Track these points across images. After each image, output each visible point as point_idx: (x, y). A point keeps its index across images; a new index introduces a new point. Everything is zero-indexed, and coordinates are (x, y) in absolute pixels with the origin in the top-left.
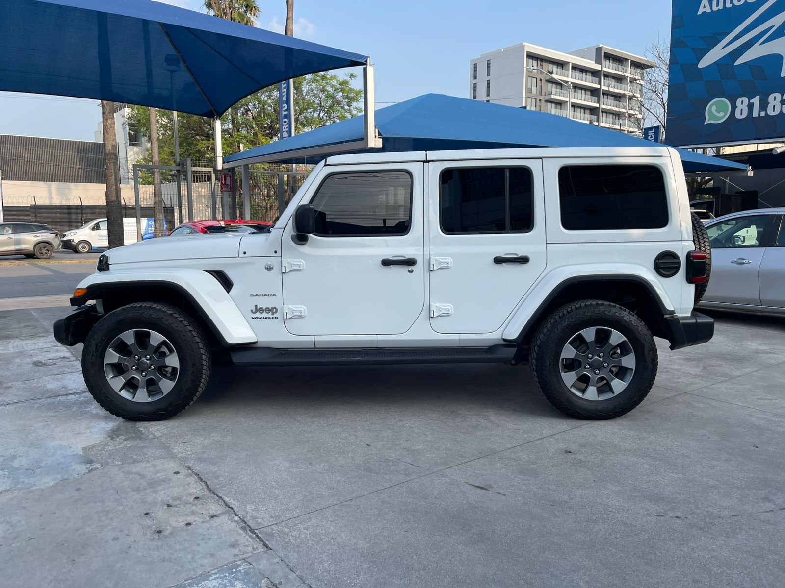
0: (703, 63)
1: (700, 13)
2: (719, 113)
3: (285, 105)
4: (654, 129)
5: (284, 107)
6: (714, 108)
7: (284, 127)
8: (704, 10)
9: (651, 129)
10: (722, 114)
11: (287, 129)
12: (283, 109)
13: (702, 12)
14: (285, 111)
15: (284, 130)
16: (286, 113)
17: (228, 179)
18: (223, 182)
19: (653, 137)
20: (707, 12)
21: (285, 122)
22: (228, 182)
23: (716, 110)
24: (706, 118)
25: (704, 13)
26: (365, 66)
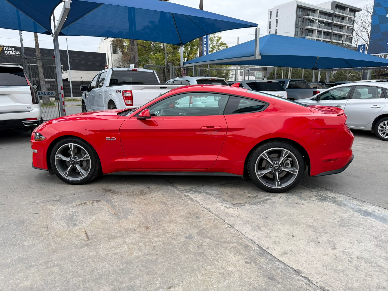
3: (205, 39)
5: (205, 40)
9: (361, 46)
11: (206, 50)
12: (204, 41)
15: (204, 50)
16: (206, 42)
17: (185, 71)
18: (183, 72)
19: (362, 49)
21: (205, 46)
22: (185, 73)
26: (256, 28)
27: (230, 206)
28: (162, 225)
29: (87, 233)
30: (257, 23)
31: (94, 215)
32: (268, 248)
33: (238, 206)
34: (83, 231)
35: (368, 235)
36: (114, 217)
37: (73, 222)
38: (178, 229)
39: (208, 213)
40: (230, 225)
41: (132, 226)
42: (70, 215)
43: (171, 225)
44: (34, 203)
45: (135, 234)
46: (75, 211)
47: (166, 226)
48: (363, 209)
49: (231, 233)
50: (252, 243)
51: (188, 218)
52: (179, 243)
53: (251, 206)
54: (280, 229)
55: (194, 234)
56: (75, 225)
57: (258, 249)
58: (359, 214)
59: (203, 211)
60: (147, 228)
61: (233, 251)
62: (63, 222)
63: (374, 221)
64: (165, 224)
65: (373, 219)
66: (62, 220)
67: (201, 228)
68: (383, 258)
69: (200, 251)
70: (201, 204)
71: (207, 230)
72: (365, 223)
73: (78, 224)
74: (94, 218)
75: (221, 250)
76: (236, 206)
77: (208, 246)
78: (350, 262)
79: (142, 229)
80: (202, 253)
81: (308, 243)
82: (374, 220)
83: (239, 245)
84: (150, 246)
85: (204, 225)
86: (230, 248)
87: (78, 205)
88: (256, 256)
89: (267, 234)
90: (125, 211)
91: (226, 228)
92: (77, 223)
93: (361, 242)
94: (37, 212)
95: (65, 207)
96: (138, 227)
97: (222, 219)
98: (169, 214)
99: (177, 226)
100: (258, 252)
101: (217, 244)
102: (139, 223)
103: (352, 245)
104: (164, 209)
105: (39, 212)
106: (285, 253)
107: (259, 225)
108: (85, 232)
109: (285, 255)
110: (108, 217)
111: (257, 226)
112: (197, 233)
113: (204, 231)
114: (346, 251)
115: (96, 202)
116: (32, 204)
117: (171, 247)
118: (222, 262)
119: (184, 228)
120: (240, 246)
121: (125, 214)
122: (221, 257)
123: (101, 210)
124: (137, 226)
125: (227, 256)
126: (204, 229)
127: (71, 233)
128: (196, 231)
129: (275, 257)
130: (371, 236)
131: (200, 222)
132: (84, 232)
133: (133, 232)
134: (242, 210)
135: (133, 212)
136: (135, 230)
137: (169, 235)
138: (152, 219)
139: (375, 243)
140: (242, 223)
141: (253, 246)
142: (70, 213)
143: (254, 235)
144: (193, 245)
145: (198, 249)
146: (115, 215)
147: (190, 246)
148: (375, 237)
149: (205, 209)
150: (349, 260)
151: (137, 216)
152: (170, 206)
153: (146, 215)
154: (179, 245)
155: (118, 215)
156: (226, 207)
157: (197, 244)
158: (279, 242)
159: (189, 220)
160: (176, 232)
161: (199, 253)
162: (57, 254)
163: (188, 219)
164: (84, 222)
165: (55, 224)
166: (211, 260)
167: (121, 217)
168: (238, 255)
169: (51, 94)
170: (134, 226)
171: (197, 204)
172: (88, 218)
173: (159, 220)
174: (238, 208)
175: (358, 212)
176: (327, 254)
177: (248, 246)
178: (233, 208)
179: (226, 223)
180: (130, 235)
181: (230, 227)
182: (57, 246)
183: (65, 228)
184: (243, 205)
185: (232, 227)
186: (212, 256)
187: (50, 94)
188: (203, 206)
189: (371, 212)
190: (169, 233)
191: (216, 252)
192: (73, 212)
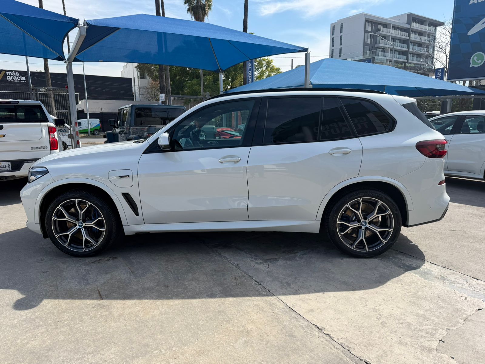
0: (471, 33)
1: (470, 3)
2: (478, 60)
3: (250, 64)
4: (441, 70)
6: (475, 58)
7: (249, 75)
8: (473, 2)
9: (439, 69)
10: (480, 61)
11: (250, 76)
13: (472, 3)
14: (250, 67)
15: (249, 77)
19: (440, 73)
20: (475, 3)
21: (250, 72)
23: (477, 59)
24: (470, 64)
25: (473, 3)
26: (306, 53)
27: (261, 262)
28: (183, 283)
29: (100, 292)
30: (307, 48)
31: (108, 273)
32: (294, 306)
33: (271, 262)
34: (95, 290)
35: (405, 291)
36: (131, 275)
37: (85, 281)
38: (200, 287)
39: (236, 270)
40: (258, 283)
41: (150, 284)
42: (82, 273)
43: (193, 283)
44: (42, 261)
45: (153, 293)
46: (88, 269)
47: (187, 284)
48: (408, 264)
49: (257, 290)
50: (278, 301)
51: (213, 275)
52: (200, 302)
53: (285, 262)
54: (311, 286)
55: (217, 292)
56: (88, 284)
57: (284, 307)
58: (401, 269)
59: (230, 267)
60: (167, 286)
61: (256, 309)
62: (75, 281)
63: (416, 277)
64: (187, 282)
65: (414, 275)
66: (73, 279)
67: (225, 286)
68: (414, 315)
69: (221, 309)
70: (229, 260)
71: (232, 288)
72: (405, 279)
73: (91, 283)
74: (109, 276)
75: (243, 308)
76: (267, 262)
77: (231, 304)
78: (378, 319)
79: (161, 288)
80: (223, 312)
81: (339, 300)
82: (416, 275)
83: (264, 302)
84: (167, 305)
85: (229, 283)
86: (254, 306)
87: (92, 262)
88: (280, 314)
89: (296, 291)
90: (143, 269)
91: (252, 286)
92: (89, 282)
93: (395, 299)
94: (46, 271)
95: (78, 265)
96: (157, 286)
97: (250, 276)
98: (192, 272)
99: (199, 284)
100: (282, 309)
101: (240, 302)
102: (158, 281)
103: (384, 302)
104: (187, 266)
105: (48, 271)
106: (312, 311)
107: (289, 282)
108: (99, 291)
109: (311, 313)
110: (125, 275)
111: (287, 282)
112: (220, 291)
113: (228, 289)
114: (377, 308)
115: (112, 259)
116: (41, 262)
117: (190, 305)
118: (242, 320)
119: (206, 286)
120: (265, 304)
121: (144, 272)
122: (242, 315)
123: (116, 268)
124: (155, 284)
125: (249, 314)
126: (228, 287)
127: (82, 293)
128: (220, 289)
129: (300, 315)
130: (408, 292)
131: (225, 279)
132: (97, 292)
133: (150, 290)
134: (274, 266)
135: (152, 270)
136: (153, 289)
137: (190, 294)
138: (173, 277)
139: (410, 300)
140: (271, 279)
141: (278, 304)
142: (83, 271)
143: (282, 292)
144: (214, 304)
145: (219, 308)
146: (132, 273)
147: (211, 304)
148: (412, 293)
149: (234, 265)
150: (377, 317)
151: (156, 274)
152: (195, 263)
153: (166, 273)
154: (198, 304)
155: (136, 273)
156: (257, 263)
157: (219, 303)
158: (307, 299)
159: (214, 277)
160: (198, 290)
161: (220, 312)
162: (67, 315)
163: (212, 277)
164: (98, 281)
165: (66, 283)
166: (232, 318)
167: (138, 275)
168: (261, 313)
169: (64, 132)
170: (152, 285)
171: (225, 260)
172: (102, 277)
173: (181, 278)
174: (270, 264)
175: (401, 267)
176: (356, 311)
177: (273, 304)
178: (264, 264)
179: (254, 280)
180: (147, 294)
181: (257, 284)
182: (68, 306)
183: (76, 287)
184: (276, 261)
185: (259, 284)
186: (233, 315)
187: (62, 131)
188: (231, 262)
189: (415, 267)
190: (190, 291)
191: (237, 310)
192: (85, 270)
